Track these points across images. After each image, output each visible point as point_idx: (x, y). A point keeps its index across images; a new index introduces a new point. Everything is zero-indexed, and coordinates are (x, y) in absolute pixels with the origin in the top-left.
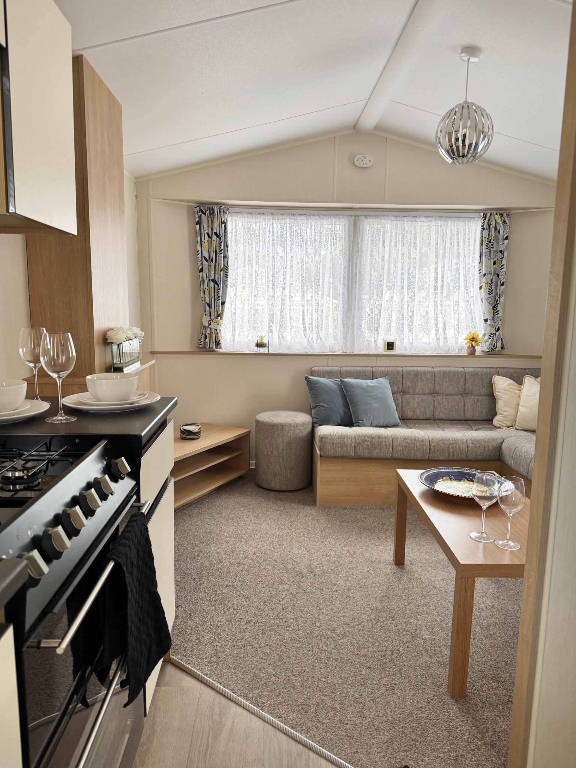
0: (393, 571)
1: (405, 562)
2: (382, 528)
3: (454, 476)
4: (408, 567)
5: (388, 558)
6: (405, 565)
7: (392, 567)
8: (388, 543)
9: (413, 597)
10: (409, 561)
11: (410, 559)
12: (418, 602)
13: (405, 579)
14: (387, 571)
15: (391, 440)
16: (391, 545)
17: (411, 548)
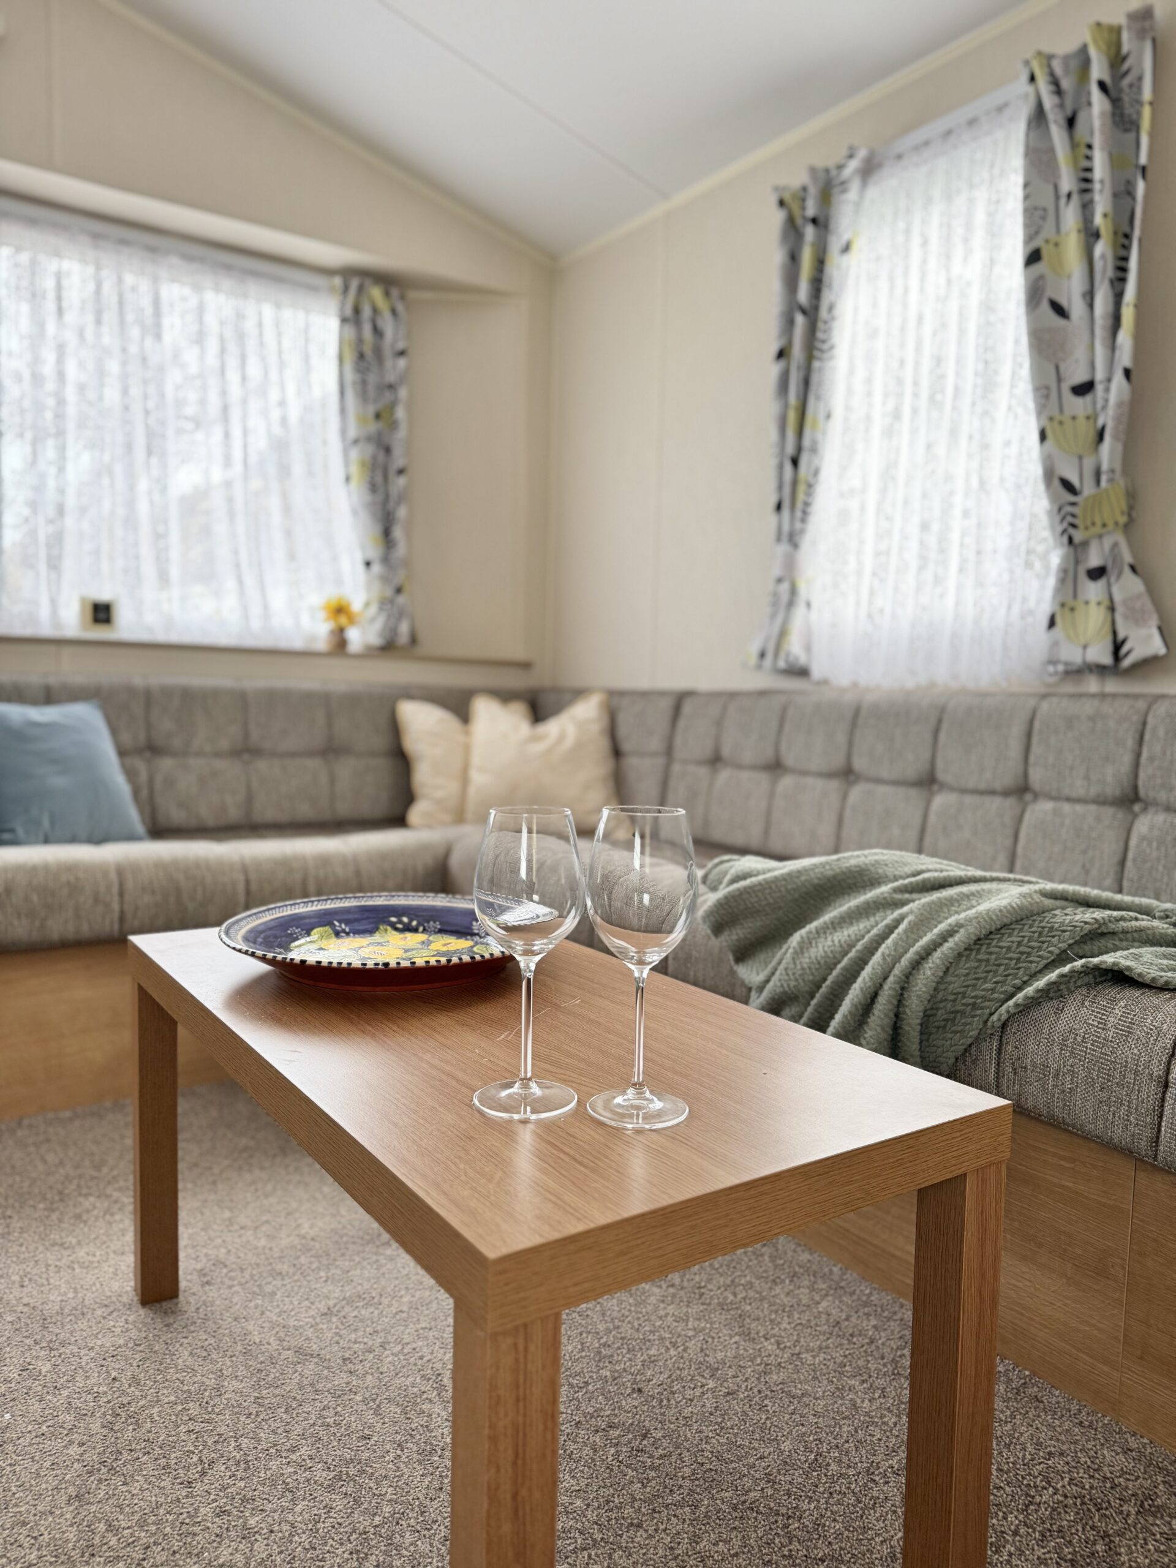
0: (134, 1334)
1: (183, 1284)
2: (92, 1178)
3: (347, 922)
4: (192, 1300)
5: (115, 1286)
6: (181, 1297)
7: (131, 1319)
8: (115, 1228)
9: (222, 1429)
10: (195, 1277)
11: (199, 1266)
12: (245, 1443)
13: (184, 1357)
14: (107, 1341)
15: (113, 876)
16: (123, 1232)
17: (201, 1224)
